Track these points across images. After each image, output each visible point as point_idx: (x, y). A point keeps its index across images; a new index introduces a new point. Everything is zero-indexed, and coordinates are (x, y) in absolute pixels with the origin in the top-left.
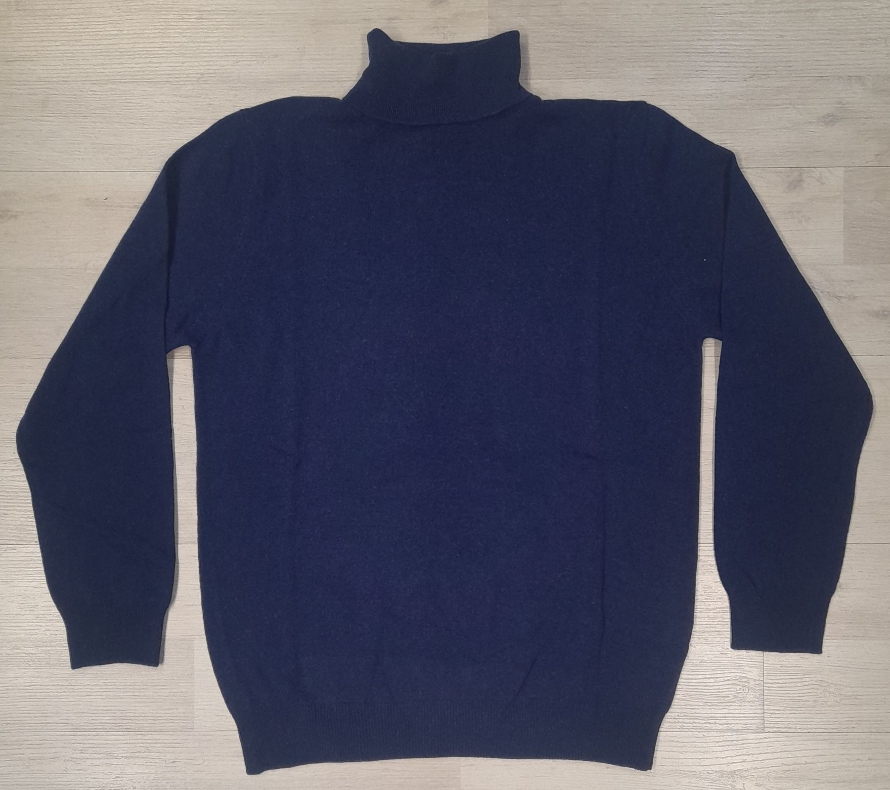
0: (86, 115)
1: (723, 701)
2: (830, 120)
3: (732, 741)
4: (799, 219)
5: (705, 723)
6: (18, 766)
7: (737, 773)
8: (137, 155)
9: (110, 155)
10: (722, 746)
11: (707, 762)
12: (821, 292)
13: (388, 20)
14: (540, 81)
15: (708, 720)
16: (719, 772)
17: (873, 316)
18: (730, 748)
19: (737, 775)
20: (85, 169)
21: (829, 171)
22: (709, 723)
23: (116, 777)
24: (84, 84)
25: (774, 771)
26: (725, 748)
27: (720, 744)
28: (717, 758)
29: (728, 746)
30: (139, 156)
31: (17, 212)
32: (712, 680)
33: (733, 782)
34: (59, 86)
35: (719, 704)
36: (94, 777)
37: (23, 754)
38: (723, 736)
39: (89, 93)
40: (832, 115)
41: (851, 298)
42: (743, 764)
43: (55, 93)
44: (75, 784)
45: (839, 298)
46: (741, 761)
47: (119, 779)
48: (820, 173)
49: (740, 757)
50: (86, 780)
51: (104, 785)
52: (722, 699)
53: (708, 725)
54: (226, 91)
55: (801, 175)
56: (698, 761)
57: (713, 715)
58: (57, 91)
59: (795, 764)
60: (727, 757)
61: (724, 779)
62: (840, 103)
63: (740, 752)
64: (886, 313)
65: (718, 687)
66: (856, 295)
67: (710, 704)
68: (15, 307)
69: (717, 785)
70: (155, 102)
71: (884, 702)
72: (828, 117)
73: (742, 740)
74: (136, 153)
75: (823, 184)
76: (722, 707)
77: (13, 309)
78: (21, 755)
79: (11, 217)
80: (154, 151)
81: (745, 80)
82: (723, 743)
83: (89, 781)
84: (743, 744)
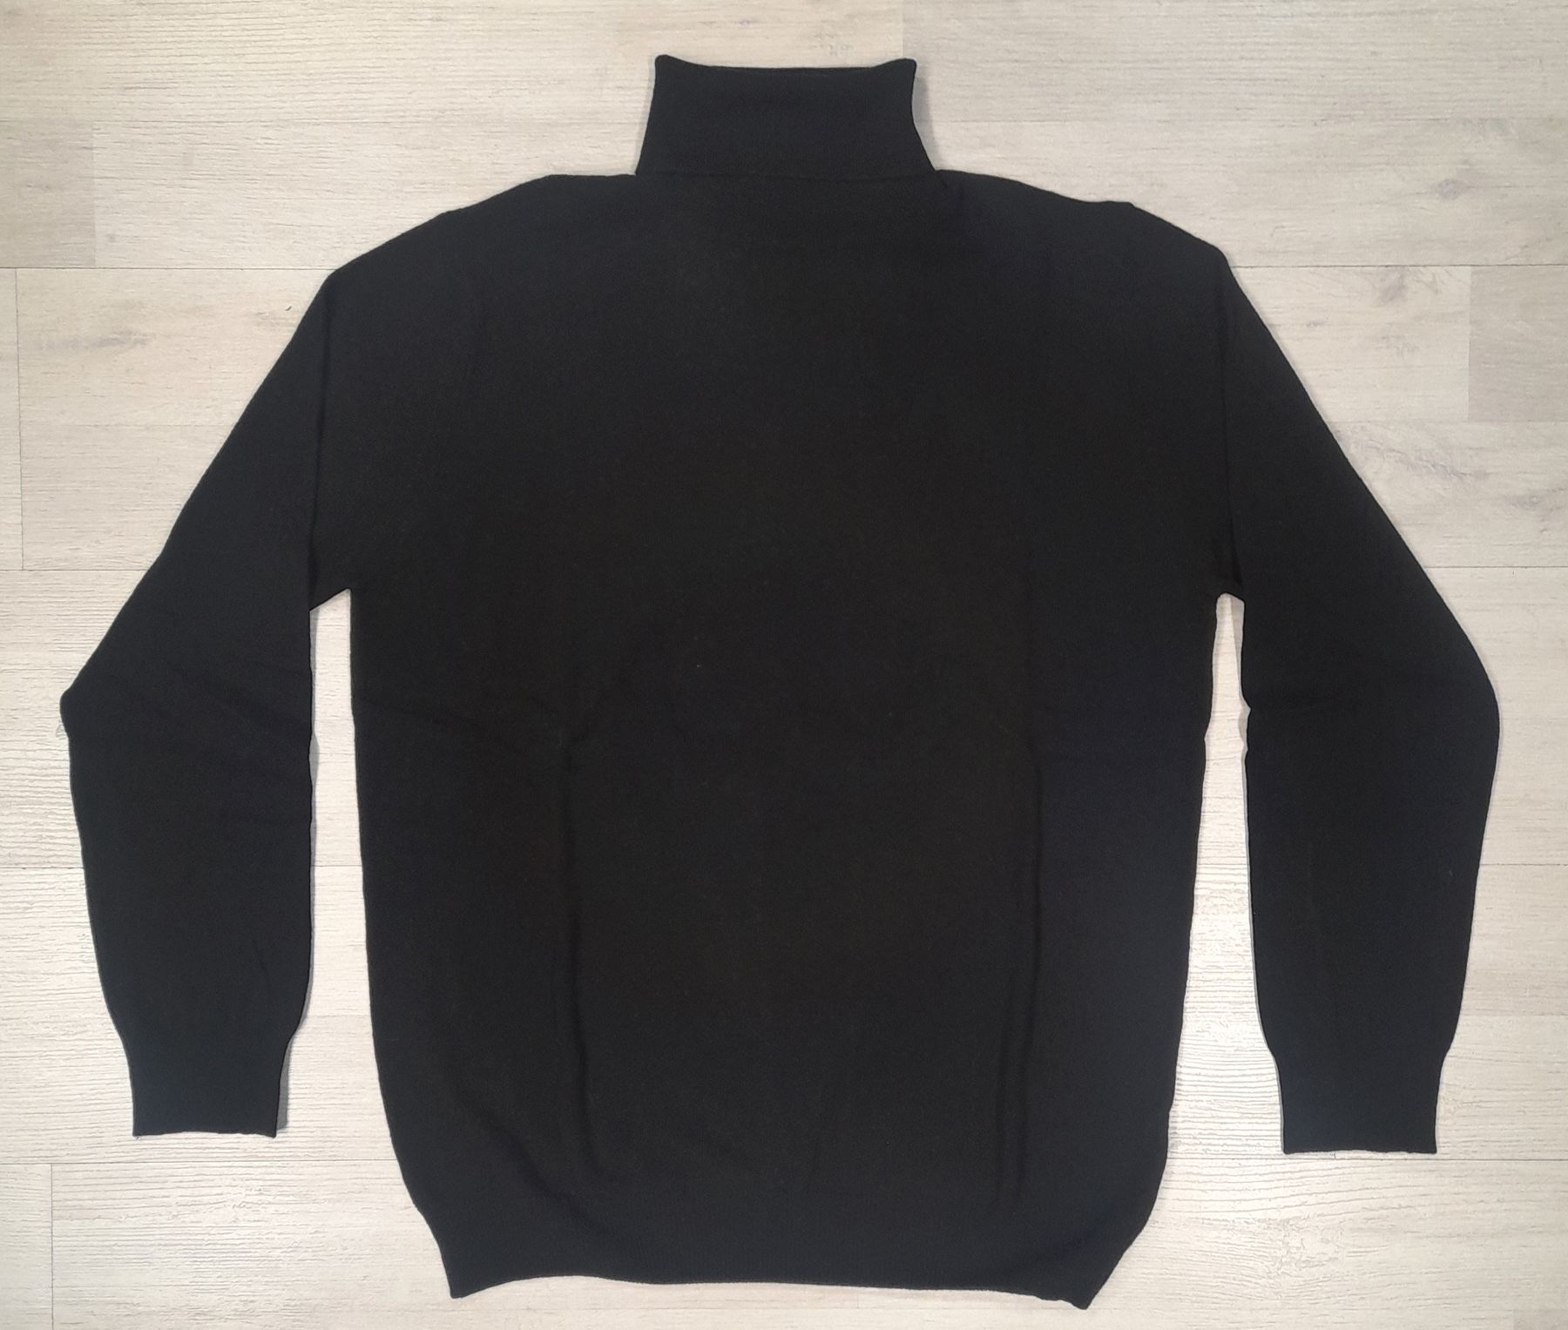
0: (255, 177)
1: (1270, 1111)
2: (1449, 190)
3: (1284, 1173)
4: (1398, 348)
5: (1242, 1145)
6: (161, 1215)
7: (1291, 1222)
8: (338, 243)
9: (295, 242)
10: (1269, 1181)
11: (1244, 1206)
12: (1433, 466)
13: (741, 23)
14: (986, 124)
15: (1247, 1140)
16: (1264, 1221)
17: (1513, 505)
18: (1282, 1183)
19: (1292, 1225)
20: (254, 265)
21: (1447, 272)
22: (1249, 1146)
23: (316, 1232)
24: (250, 127)
25: (1350, 1219)
26: (1273, 1184)
27: (1266, 1178)
28: (1260, 1199)
29: (1278, 1180)
30: (341, 244)
31: (145, 335)
32: (1253, 1078)
33: (1285, 1236)
34: (210, 129)
35: (1264, 1116)
36: (279, 1232)
37: (168, 1197)
38: (1271, 1165)
39: (259, 141)
40: (1454, 182)
41: (1482, 475)
42: (1301, 1208)
43: (204, 141)
44: (250, 1243)
45: (1461, 476)
46: (1298, 1204)
47: (321, 1235)
48: (1434, 275)
49: (1296, 1197)
50: (267, 1236)
51: (296, 1245)
52: (1270, 1107)
53: (1247, 1148)
54: (478, 138)
55: (1402, 277)
56: (1232, 1203)
57: (1254, 1133)
58: (207, 138)
59: (1382, 1208)
60: (1276, 1198)
61: (1272, 1232)
62: (1465, 162)
63: (1297, 1190)
64: (1535, 500)
65: (1263, 1090)
66: (1488, 471)
67: (1250, 1116)
68: (144, 489)
69: (1260, 1241)
70: (366, 156)
71: (1524, 1112)
72: (1447, 184)
73: (1300, 1171)
74: (336, 240)
75: (1436, 292)
76: (1268, 1121)
77: (141, 491)
78: (165, 1199)
79: (136, 342)
80: (365, 236)
81: (1315, 124)
82: (1270, 1176)
83: (273, 1239)
84: (1302, 1178)
